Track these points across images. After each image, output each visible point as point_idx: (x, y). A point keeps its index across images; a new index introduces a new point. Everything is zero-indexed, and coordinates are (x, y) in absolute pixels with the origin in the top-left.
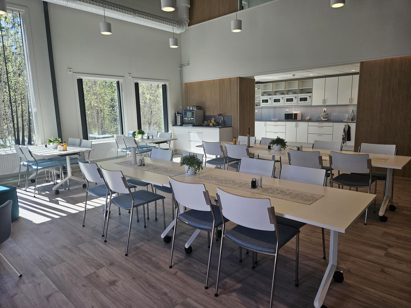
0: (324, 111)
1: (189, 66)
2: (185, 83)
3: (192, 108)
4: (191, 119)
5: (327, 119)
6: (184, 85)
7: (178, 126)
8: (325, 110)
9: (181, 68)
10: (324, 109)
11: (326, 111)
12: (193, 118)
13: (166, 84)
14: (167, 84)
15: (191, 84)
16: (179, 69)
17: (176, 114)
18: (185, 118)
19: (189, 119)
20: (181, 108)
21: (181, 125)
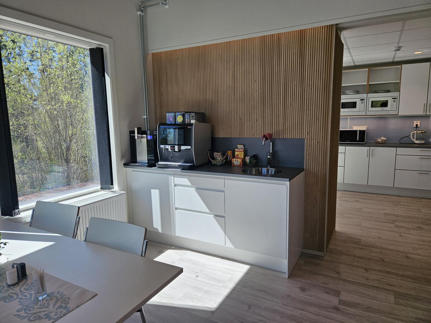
0: (415, 126)
1: (167, 7)
2: (153, 54)
3: (183, 116)
4: (183, 148)
5: (423, 142)
6: (150, 58)
7: (142, 165)
8: (417, 125)
9: (142, 11)
10: (415, 122)
11: (419, 126)
12: (189, 147)
13: (102, 47)
14: (106, 47)
15: (171, 54)
16: (139, 13)
17: (136, 135)
18: (162, 146)
19: (176, 147)
20: (145, 117)
21: (151, 164)
